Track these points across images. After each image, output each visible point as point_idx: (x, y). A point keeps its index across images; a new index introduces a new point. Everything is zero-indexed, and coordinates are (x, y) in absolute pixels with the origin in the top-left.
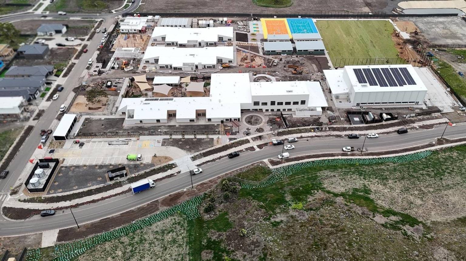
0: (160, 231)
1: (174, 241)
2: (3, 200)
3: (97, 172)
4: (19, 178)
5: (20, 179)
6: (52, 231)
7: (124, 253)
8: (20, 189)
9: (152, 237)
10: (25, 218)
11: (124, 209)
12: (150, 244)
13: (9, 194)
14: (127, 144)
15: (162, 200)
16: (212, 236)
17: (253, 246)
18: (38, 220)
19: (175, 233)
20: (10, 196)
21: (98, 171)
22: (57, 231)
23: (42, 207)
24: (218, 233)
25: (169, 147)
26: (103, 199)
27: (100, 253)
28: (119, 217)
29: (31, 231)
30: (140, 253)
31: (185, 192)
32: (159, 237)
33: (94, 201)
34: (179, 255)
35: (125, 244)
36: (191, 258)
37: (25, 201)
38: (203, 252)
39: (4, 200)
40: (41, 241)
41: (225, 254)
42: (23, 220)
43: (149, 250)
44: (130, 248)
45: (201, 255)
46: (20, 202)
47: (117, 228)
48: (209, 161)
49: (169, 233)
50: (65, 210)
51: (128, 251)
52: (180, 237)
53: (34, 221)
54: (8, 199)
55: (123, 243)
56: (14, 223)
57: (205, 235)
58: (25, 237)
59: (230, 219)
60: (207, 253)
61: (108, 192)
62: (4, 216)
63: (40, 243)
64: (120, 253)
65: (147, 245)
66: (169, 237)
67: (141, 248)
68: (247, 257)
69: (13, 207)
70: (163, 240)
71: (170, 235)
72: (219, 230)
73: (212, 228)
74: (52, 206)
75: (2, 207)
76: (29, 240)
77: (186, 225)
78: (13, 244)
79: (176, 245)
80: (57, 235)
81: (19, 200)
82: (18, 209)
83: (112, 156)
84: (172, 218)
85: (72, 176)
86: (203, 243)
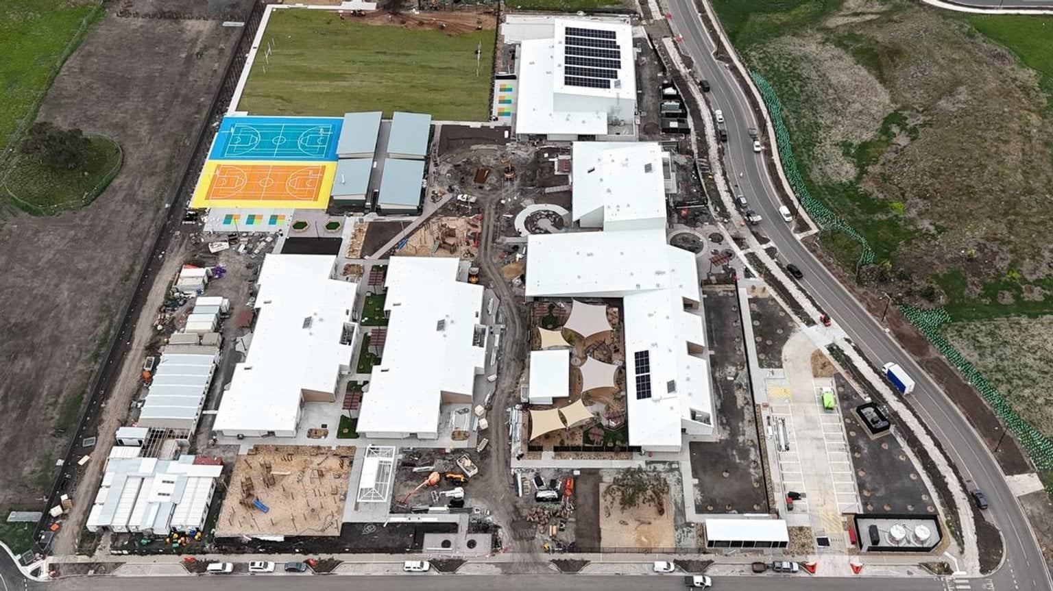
0: (978, 351)
1: (991, 334)
2: (967, 581)
3: (870, 453)
4: (906, 576)
5: (909, 573)
6: (1010, 485)
7: (1025, 387)
8: (935, 563)
9: (990, 359)
10: (995, 531)
11: (945, 401)
12: (1002, 360)
13: (948, 578)
14: (783, 421)
15: (915, 357)
16: (975, 293)
17: (986, 250)
18: (995, 513)
19: (977, 334)
20: (955, 573)
21: (866, 451)
22: (1008, 479)
23: (968, 515)
24: (970, 286)
25: (783, 357)
26: (929, 433)
27: (1034, 414)
28: (962, 405)
29: (1018, 513)
30: (1020, 370)
31: (892, 329)
32: (989, 351)
33: (938, 445)
34: (1012, 328)
35: (1010, 388)
36: (1012, 314)
37: (961, 543)
38: (1003, 303)
39: (966, 579)
40: (1033, 493)
41: (1003, 279)
42: (1001, 533)
43: (1013, 360)
44: (1016, 382)
45: (1006, 305)
46: (966, 552)
47: (985, 402)
48: (814, 304)
49: (978, 341)
50: (965, 481)
51: (1021, 383)
52: (983, 328)
53: (997, 517)
54: (963, 574)
55: (1009, 391)
56: (1008, 544)
57: (974, 300)
58: (1032, 518)
59: (946, 272)
60: (1004, 298)
61: (912, 429)
62: (1000, 566)
63: (1037, 495)
64: (1027, 392)
65: (1006, 363)
66: (987, 341)
67: (1011, 368)
68: (1003, 256)
69: (978, 557)
70: (992, 347)
71: (981, 339)
72: (965, 285)
73: (961, 293)
74: (962, 501)
75: (983, 576)
76: (1036, 510)
77: (960, 323)
78: (1049, 529)
79: (997, 331)
80: (1017, 477)
81: (962, 552)
82: (979, 549)
83: (822, 439)
84: (950, 340)
85: (886, 489)
86: (988, 303)
